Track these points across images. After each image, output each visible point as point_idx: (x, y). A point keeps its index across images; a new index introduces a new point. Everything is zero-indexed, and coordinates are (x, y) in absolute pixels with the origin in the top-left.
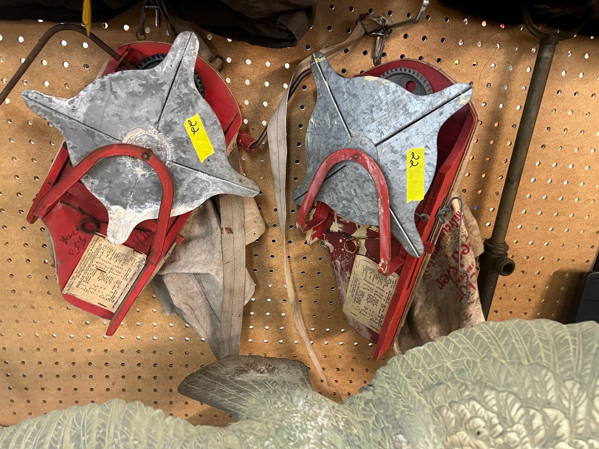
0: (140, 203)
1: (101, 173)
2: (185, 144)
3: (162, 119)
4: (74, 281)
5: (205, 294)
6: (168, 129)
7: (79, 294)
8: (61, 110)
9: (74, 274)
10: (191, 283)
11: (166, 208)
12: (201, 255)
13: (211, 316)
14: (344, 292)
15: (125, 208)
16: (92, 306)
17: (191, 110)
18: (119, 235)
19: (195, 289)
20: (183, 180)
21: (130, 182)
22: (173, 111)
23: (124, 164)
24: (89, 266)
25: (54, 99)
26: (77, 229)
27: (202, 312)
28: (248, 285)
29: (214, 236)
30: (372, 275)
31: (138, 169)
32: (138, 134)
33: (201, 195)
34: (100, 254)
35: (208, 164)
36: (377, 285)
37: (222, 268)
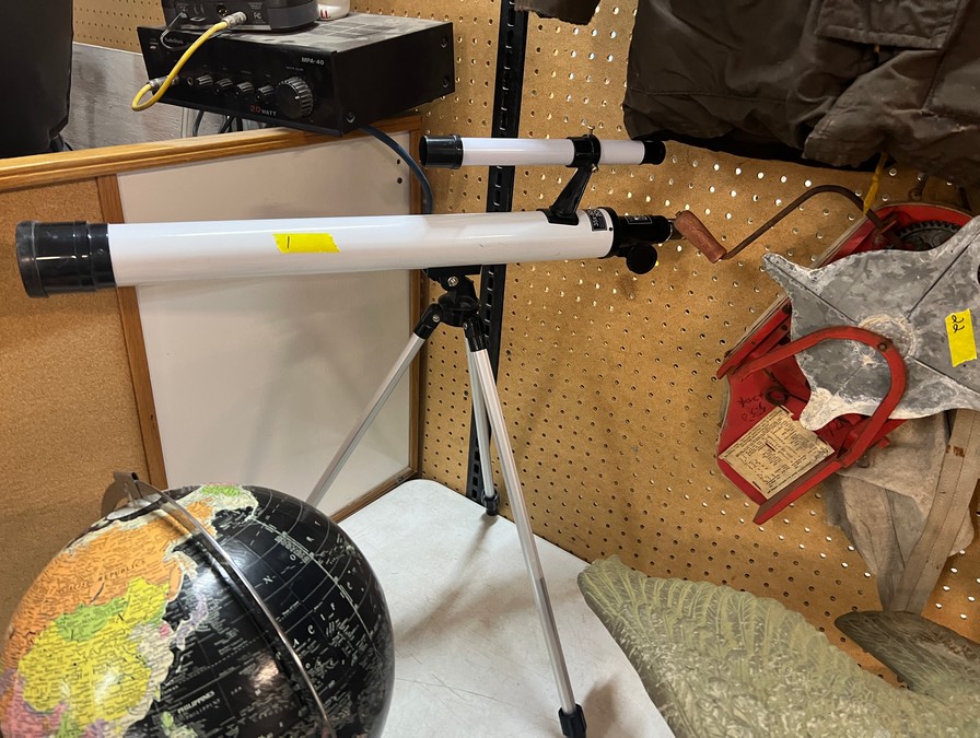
0: (853, 393)
1: (820, 351)
2: (940, 342)
3: (918, 309)
6: (921, 321)
8: (800, 279)
9: (739, 442)
10: (879, 499)
11: (887, 406)
15: (833, 394)
16: (745, 482)
17: (961, 304)
18: (814, 420)
19: (882, 508)
20: (920, 381)
21: (851, 368)
22: (935, 302)
23: (852, 348)
24: (759, 438)
25: (796, 266)
26: (761, 395)
28: (963, 531)
29: (934, 452)
31: (866, 357)
32: (881, 320)
33: (938, 403)
34: (776, 429)
35: (962, 369)
37: (932, 498)
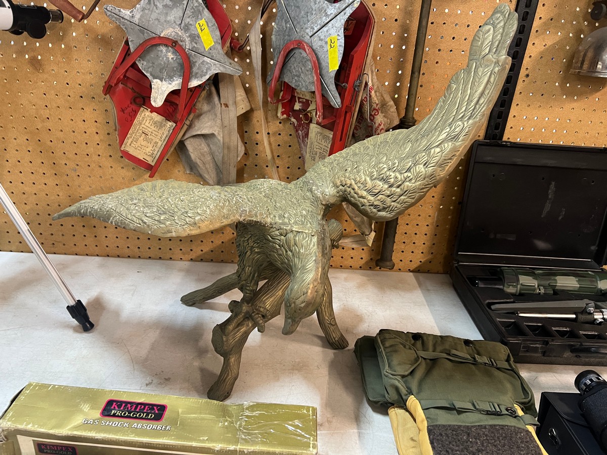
0: (170, 78)
1: (148, 57)
2: (197, 38)
3: (183, 22)
4: (128, 141)
5: (212, 154)
6: (187, 28)
7: (132, 151)
8: (126, 17)
9: (128, 136)
10: (203, 145)
11: (186, 81)
12: (208, 122)
13: (216, 169)
14: (305, 154)
15: (162, 81)
16: (139, 160)
17: (200, 17)
18: (158, 100)
19: (206, 149)
20: (196, 62)
21: (165, 63)
22: (189, 17)
23: (162, 51)
24: (138, 130)
25: (122, 10)
26: (131, 103)
27: (210, 167)
28: (239, 146)
29: (216, 109)
30: (321, 137)
31: (169, 54)
32: (169, 31)
33: (206, 73)
34: (144, 121)
35: (211, 51)
36: (324, 144)
37: (221, 131)
